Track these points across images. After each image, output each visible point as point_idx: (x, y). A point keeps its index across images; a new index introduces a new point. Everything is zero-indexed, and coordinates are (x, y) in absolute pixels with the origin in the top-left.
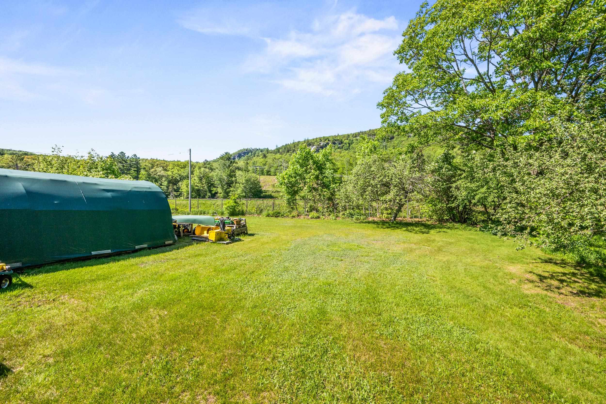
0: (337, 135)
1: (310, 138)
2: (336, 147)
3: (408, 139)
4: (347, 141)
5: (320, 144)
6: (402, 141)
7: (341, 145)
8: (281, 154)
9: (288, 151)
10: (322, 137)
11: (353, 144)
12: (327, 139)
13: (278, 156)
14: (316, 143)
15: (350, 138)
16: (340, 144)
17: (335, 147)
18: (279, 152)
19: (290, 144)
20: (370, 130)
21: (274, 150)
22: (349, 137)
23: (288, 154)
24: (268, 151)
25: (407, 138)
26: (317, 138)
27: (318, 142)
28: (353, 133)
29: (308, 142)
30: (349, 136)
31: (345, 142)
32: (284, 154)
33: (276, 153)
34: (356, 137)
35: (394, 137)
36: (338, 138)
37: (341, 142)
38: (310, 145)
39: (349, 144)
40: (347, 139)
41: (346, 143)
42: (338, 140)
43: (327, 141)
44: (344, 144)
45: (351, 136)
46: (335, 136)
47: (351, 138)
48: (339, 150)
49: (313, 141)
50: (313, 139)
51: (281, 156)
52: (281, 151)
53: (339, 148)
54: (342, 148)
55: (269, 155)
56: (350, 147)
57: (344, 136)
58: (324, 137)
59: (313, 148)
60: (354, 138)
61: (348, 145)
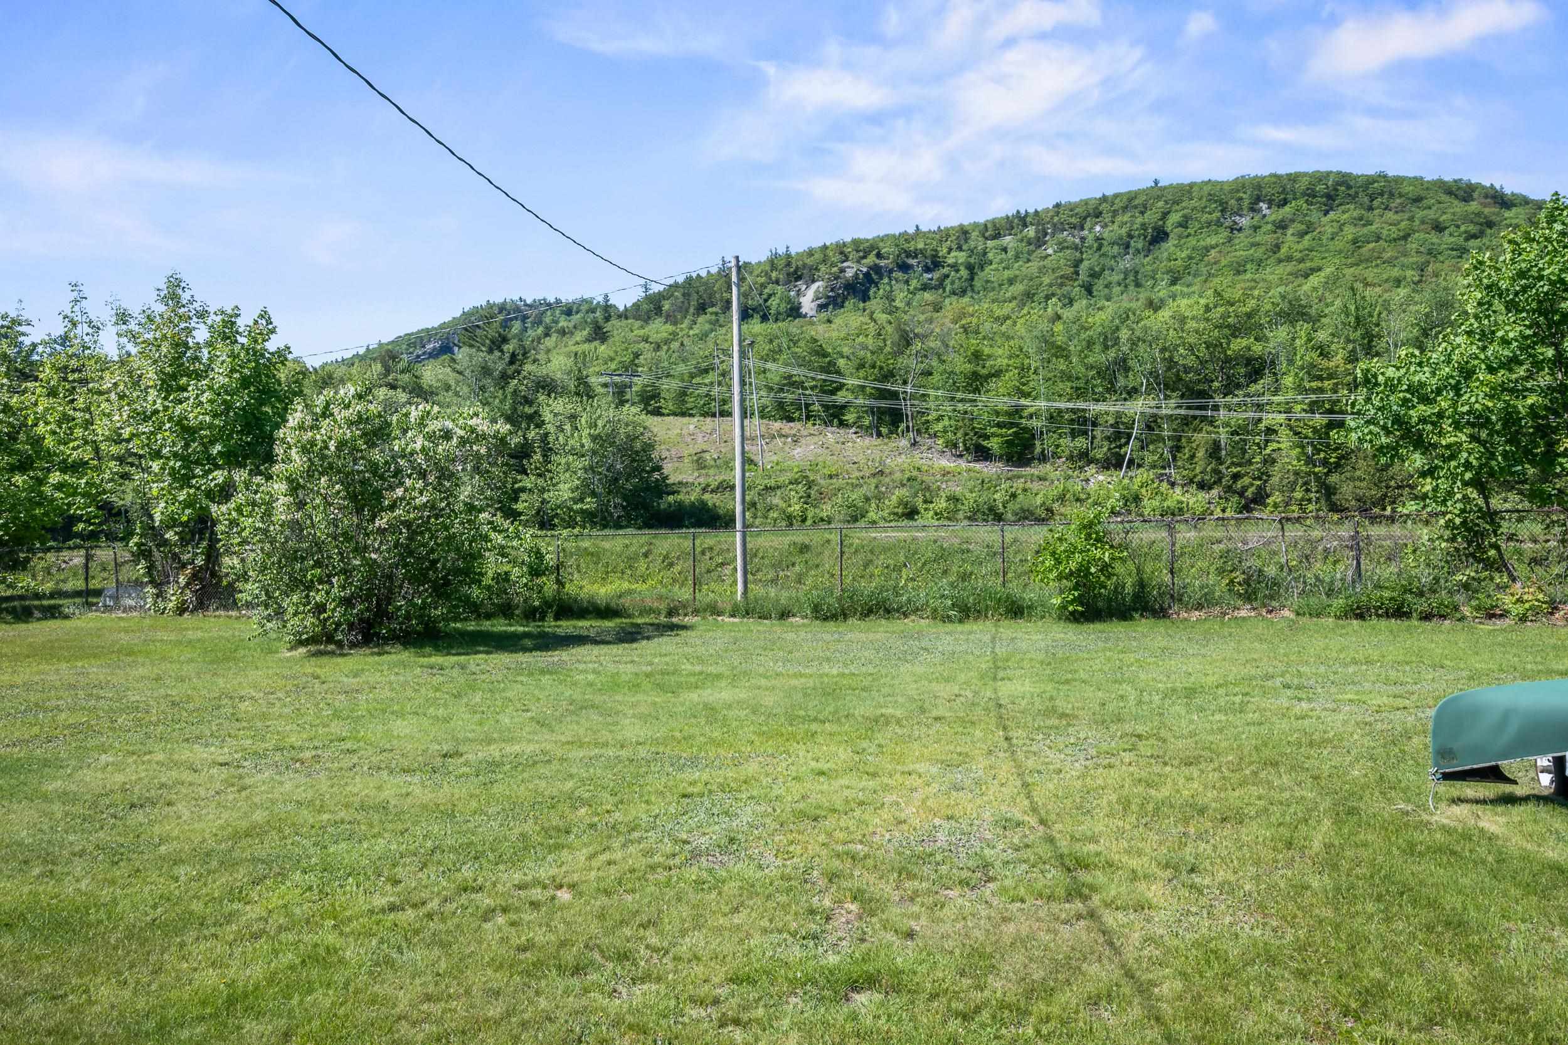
0: (911, 230)
1: (797, 248)
2: (914, 283)
3: (1230, 240)
4: (961, 257)
5: (842, 270)
6: (1208, 249)
7: (936, 275)
8: (670, 318)
9: (702, 309)
10: (848, 239)
11: (988, 269)
12: (872, 247)
13: (659, 329)
14: (823, 268)
15: (972, 244)
16: (927, 270)
17: (907, 282)
18: (658, 310)
19: (704, 274)
20: (1058, 205)
21: (637, 306)
22: (966, 240)
23: (701, 319)
24: (608, 310)
25: (1226, 234)
26: (825, 247)
27: (833, 265)
28: (982, 220)
29: (789, 264)
30: (964, 233)
31: (950, 261)
32: (686, 322)
33: (647, 319)
34: (997, 236)
35: (1167, 235)
36: (921, 246)
37: (935, 263)
38: (799, 278)
39: (970, 268)
40: (960, 248)
41: (955, 267)
42: (922, 251)
43: (871, 259)
44: (946, 270)
45: (974, 234)
46: (906, 237)
47: (976, 241)
48: (928, 296)
49: (810, 261)
50: (810, 253)
51: (670, 328)
52: (666, 306)
53: (925, 287)
54: (941, 285)
55: (614, 327)
56: (978, 283)
57: (943, 235)
58: (856, 243)
59: (810, 293)
60: (990, 243)
61: (964, 273)
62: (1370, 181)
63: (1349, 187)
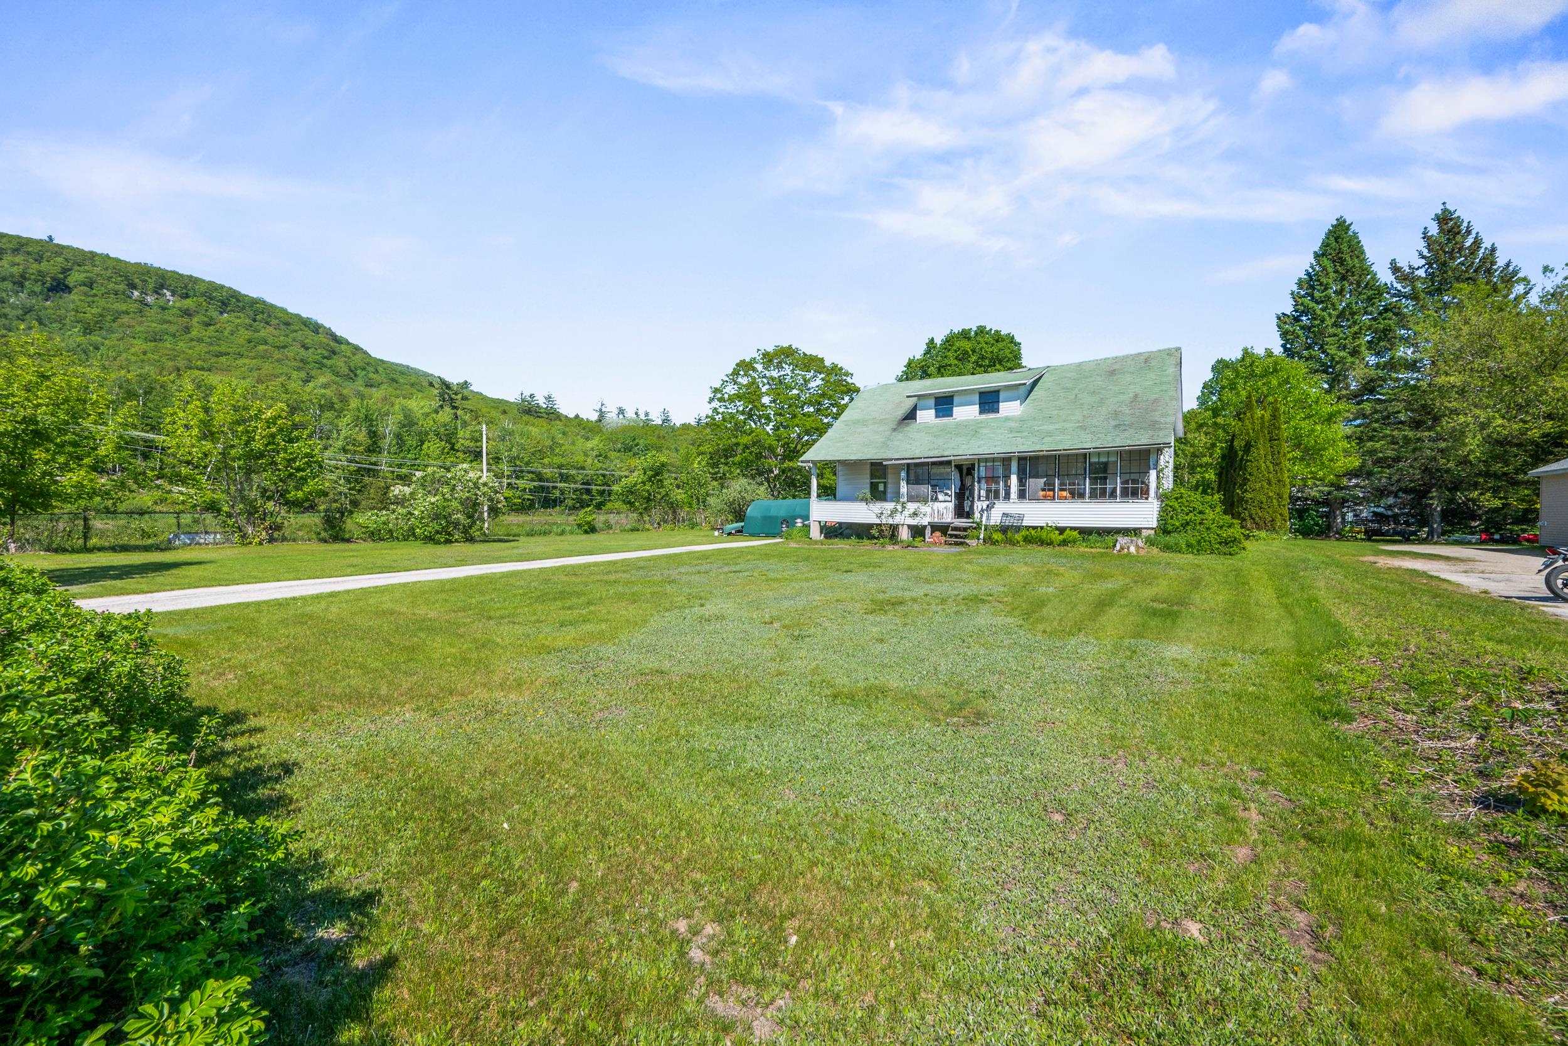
35: (68, 288)
62: (254, 302)
63: (238, 301)
